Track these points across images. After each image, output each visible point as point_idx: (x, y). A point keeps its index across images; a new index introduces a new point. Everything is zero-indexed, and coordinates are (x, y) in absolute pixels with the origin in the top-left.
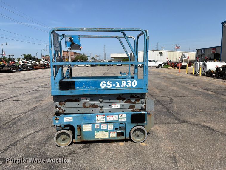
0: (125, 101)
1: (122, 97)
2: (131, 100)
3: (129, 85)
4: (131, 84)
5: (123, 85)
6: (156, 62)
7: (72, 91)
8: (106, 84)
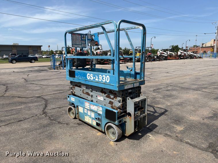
0: (106, 95)
1: (104, 90)
2: (111, 96)
3: (104, 80)
4: (106, 79)
5: (100, 79)
7: (74, 78)
8: (90, 76)
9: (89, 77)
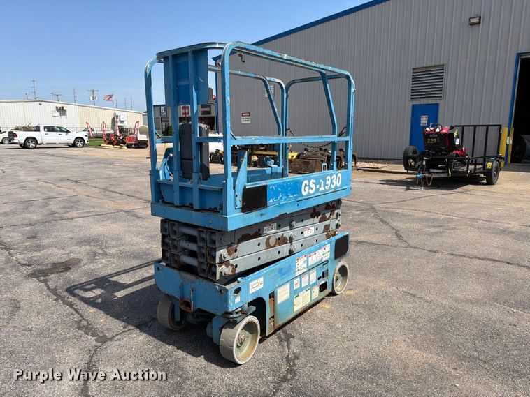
3: (333, 184)
4: (336, 180)
5: (328, 185)
6: (68, 132)
7: (263, 211)
8: (309, 185)
9: (307, 188)
